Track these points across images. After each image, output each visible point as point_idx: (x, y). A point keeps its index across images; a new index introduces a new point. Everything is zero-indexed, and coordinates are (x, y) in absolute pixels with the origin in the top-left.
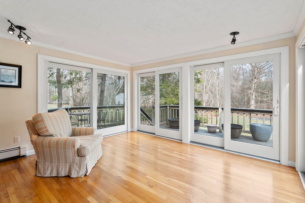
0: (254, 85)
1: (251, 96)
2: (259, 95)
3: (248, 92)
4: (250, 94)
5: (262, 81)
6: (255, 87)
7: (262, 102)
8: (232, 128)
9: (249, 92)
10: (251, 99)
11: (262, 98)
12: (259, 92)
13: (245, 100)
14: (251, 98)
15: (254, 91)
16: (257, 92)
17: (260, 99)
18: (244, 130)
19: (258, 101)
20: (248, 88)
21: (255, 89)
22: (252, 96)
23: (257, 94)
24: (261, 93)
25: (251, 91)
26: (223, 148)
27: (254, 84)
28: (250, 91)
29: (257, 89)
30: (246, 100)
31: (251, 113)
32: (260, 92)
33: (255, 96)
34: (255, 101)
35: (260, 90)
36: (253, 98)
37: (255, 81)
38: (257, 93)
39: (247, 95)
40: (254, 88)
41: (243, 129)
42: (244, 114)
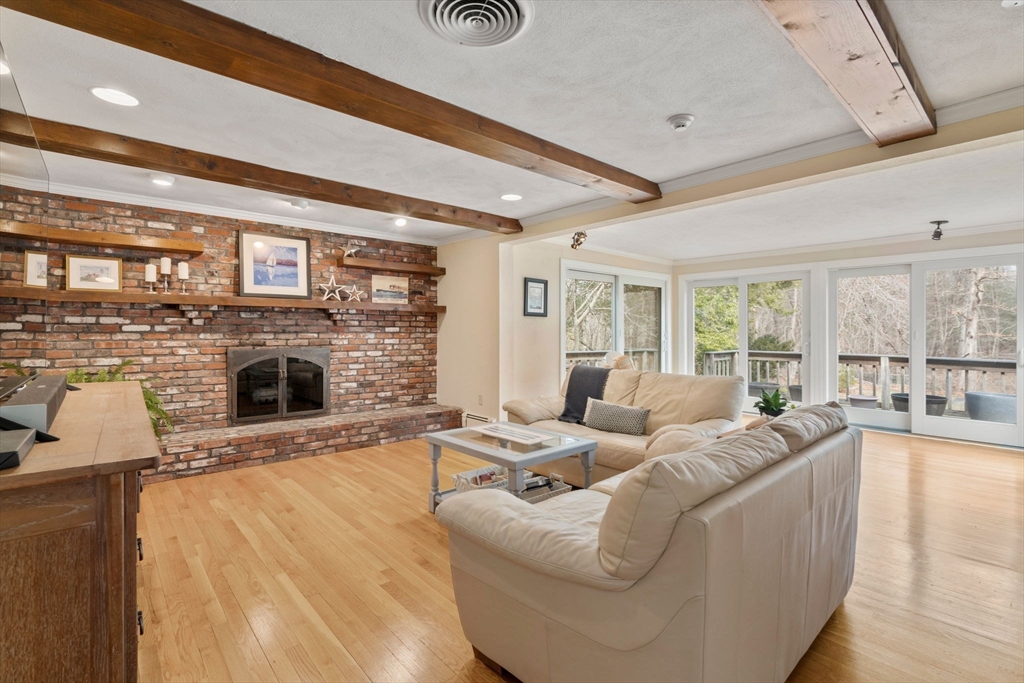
0: (973, 289)
1: (964, 326)
2: (993, 324)
3: (950, 313)
4: (960, 321)
5: (1005, 274)
6: (980, 294)
7: (1005, 349)
8: (928, 402)
9: (954, 312)
10: (963, 337)
11: (1006, 333)
12: (997, 312)
13: (938, 339)
14: (963, 332)
15: (974, 309)
16: (990, 312)
17: (998, 335)
18: (950, 409)
19: (992, 343)
20: (951, 299)
21: (979, 301)
22: (968, 325)
23: (985, 321)
24: (1003, 315)
25: (965, 310)
26: (909, 431)
27: (977, 285)
28: (959, 310)
29: (986, 300)
30: (943, 339)
31: (967, 368)
32: (1000, 310)
33: (981, 327)
34: (980, 344)
35: (997, 306)
36: (973, 334)
37: (980, 276)
38: (989, 316)
39: (949, 322)
40: (973, 298)
41: (947, 408)
42: (933, 369)
